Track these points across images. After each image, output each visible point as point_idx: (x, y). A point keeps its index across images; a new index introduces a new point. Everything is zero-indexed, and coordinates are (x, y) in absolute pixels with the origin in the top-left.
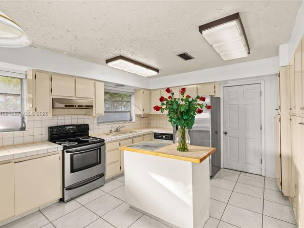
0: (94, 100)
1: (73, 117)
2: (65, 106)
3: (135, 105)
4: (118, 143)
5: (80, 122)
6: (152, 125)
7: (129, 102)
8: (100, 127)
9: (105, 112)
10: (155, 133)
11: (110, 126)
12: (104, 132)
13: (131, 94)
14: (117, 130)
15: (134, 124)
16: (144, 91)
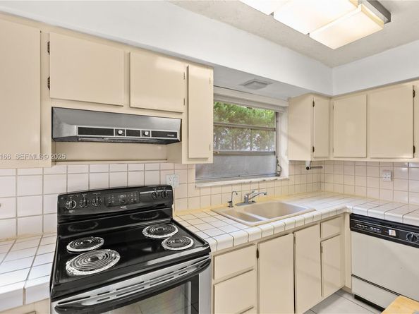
0: (184, 117)
1: (133, 166)
2: (81, 131)
3: (289, 138)
4: (253, 249)
5: (152, 179)
6: (329, 187)
7: (274, 130)
8: (203, 192)
9: (215, 154)
10: (353, 216)
11: (230, 189)
12: (213, 207)
13: (278, 110)
14: (247, 201)
15: (285, 183)
16: (316, 99)
